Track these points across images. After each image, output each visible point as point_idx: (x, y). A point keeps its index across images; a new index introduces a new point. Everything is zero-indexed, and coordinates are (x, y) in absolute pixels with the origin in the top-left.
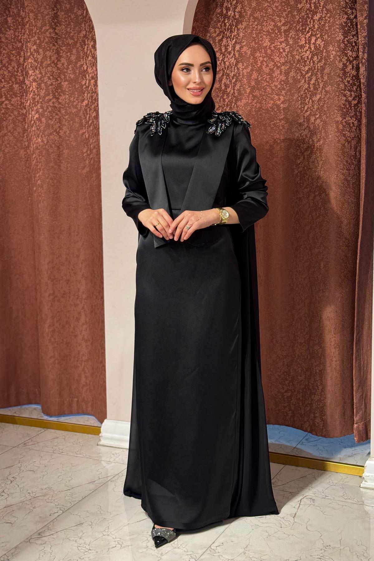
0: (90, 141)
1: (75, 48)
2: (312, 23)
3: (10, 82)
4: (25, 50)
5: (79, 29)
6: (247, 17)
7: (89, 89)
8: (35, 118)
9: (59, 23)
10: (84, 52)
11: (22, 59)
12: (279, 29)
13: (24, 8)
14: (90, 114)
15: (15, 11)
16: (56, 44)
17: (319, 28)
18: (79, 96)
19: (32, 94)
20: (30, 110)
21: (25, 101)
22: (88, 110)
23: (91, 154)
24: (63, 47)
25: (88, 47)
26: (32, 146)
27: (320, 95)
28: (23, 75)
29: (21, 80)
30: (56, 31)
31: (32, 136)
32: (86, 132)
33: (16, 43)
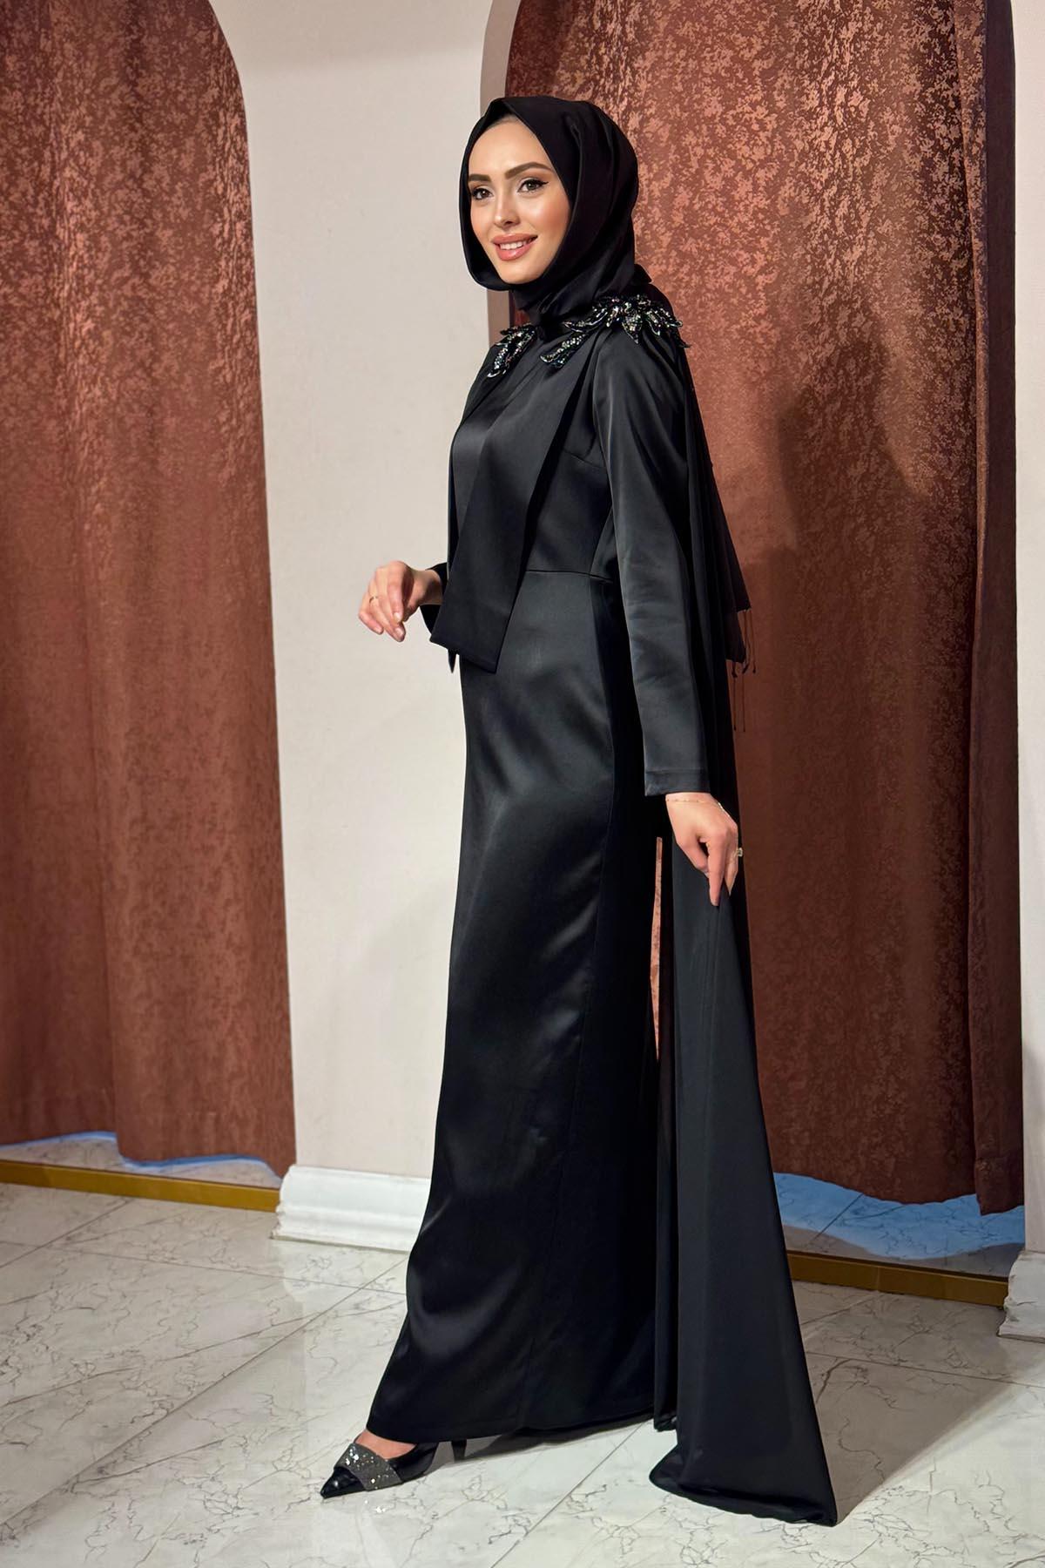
0: (235, 391)
1: (191, 135)
2: (836, 49)
3: (16, 233)
4: (54, 144)
5: (202, 83)
6: (659, 38)
7: (232, 246)
8: (84, 330)
9: (146, 65)
10: (217, 146)
11: (46, 171)
12: (747, 66)
13: (49, 28)
14: (235, 315)
15: (26, 37)
16: (138, 125)
17: (855, 61)
18: (204, 267)
19: (75, 264)
20: (71, 310)
21: (58, 284)
22: (230, 305)
23: (239, 427)
24: (157, 133)
25: (225, 132)
26: (77, 408)
27: (864, 247)
28: (49, 213)
29: (46, 227)
30: (138, 89)
31: (76, 382)
32: (227, 366)
33: (28, 125)
